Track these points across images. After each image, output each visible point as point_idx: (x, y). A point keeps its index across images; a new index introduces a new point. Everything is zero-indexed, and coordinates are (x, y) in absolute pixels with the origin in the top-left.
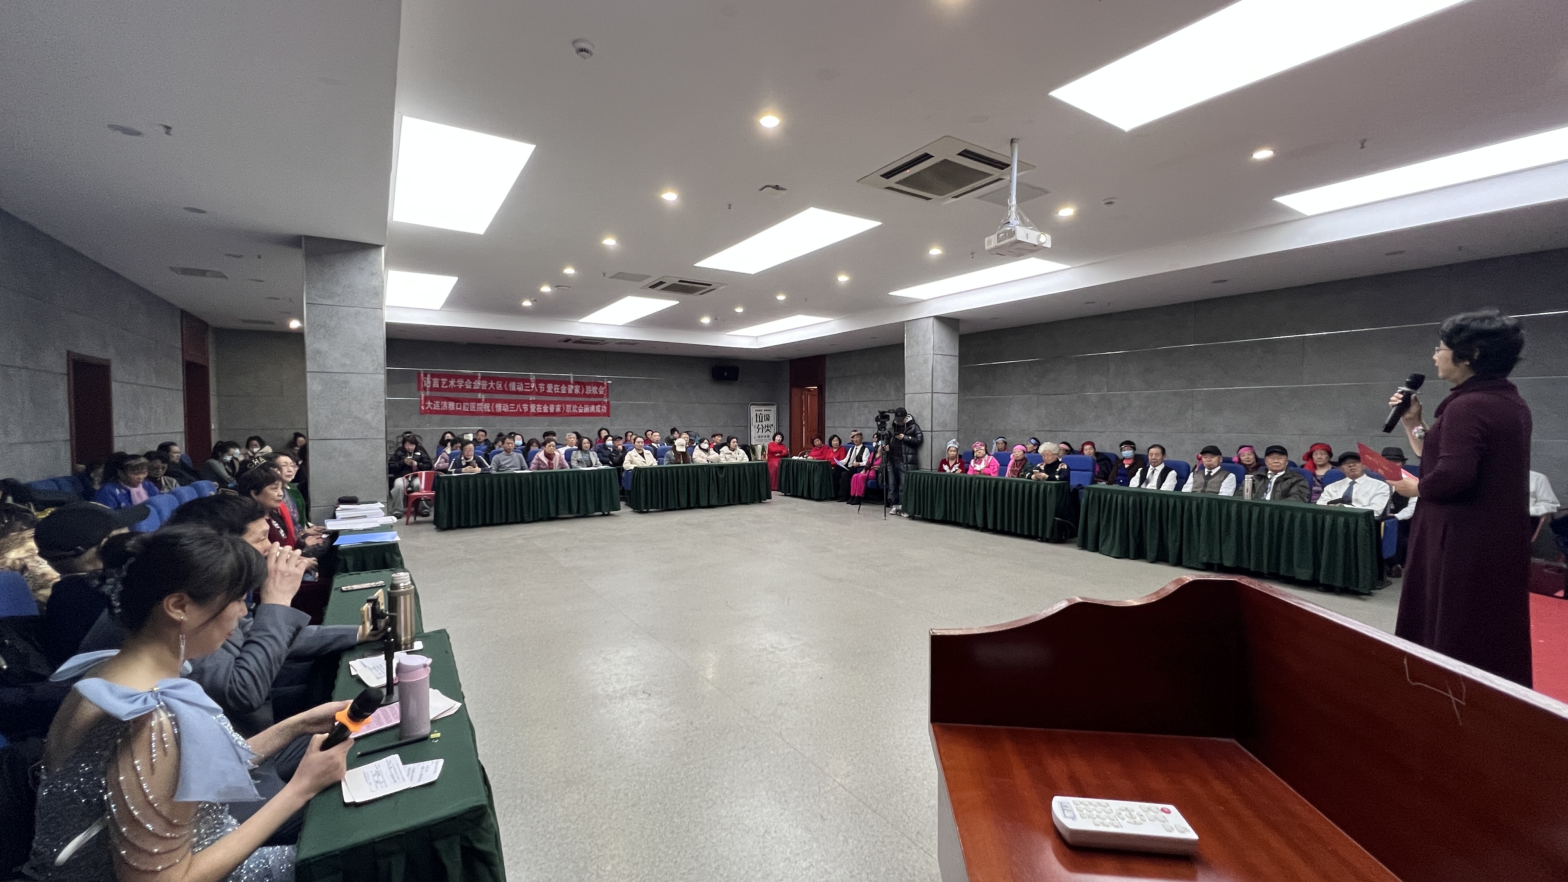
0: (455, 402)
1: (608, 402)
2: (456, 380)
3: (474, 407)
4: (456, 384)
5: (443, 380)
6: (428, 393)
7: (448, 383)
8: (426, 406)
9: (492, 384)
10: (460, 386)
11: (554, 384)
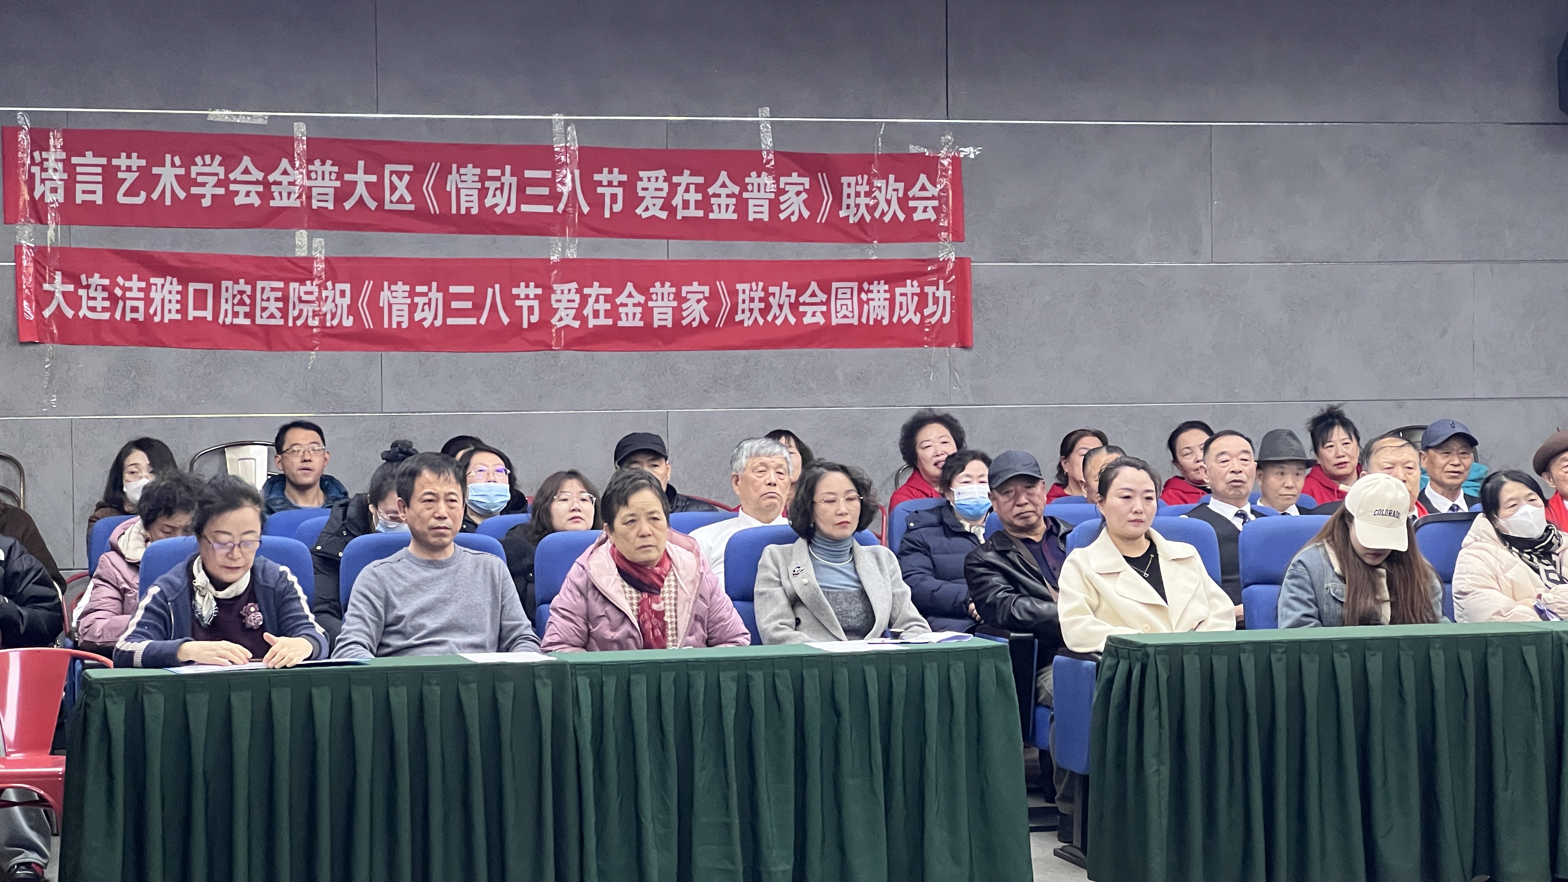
0: (184, 282)
1: (962, 264)
2: (188, 163)
3: (274, 306)
4: (185, 181)
5: (122, 161)
6: (52, 233)
7: (147, 181)
8: (43, 299)
9: (361, 177)
10: (208, 192)
11: (674, 169)
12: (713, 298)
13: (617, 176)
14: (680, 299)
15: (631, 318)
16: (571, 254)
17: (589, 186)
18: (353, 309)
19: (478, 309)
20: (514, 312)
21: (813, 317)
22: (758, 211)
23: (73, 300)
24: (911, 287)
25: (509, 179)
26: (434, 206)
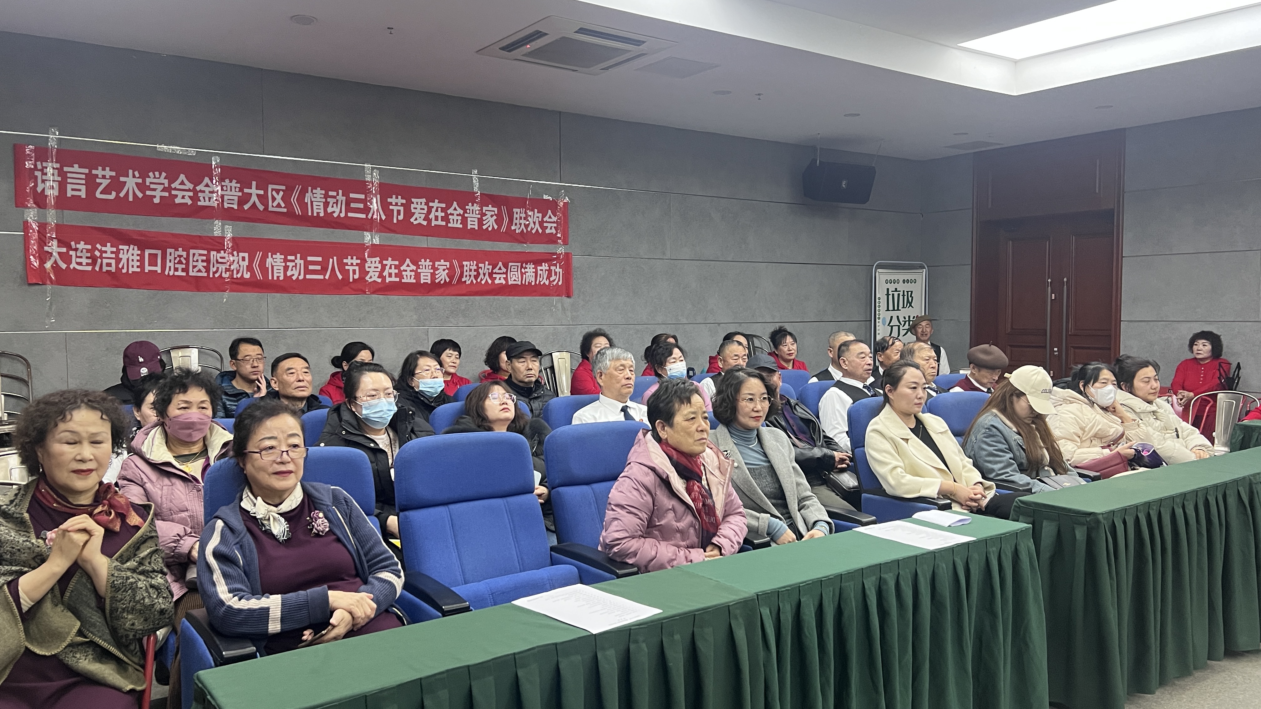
0: (142, 248)
1: (567, 256)
2: (144, 176)
3: (200, 265)
4: (142, 187)
5: (99, 172)
6: (52, 217)
7: (116, 185)
8: (43, 256)
9: (254, 191)
10: (158, 195)
11: (430, 200)
12: (451, 269)
13: (401, 201)
14: (435, 269)
15: (409, 278)
16: (376, 241)
17: (385, 205)
18: (250, 268)
19: (324, 271)
20: (345, 273)
21: (500, 280)
22: (472, 224)
23: (67, 258)
24: (545, 266)
25: (341, 198)
26: (298, 211)
